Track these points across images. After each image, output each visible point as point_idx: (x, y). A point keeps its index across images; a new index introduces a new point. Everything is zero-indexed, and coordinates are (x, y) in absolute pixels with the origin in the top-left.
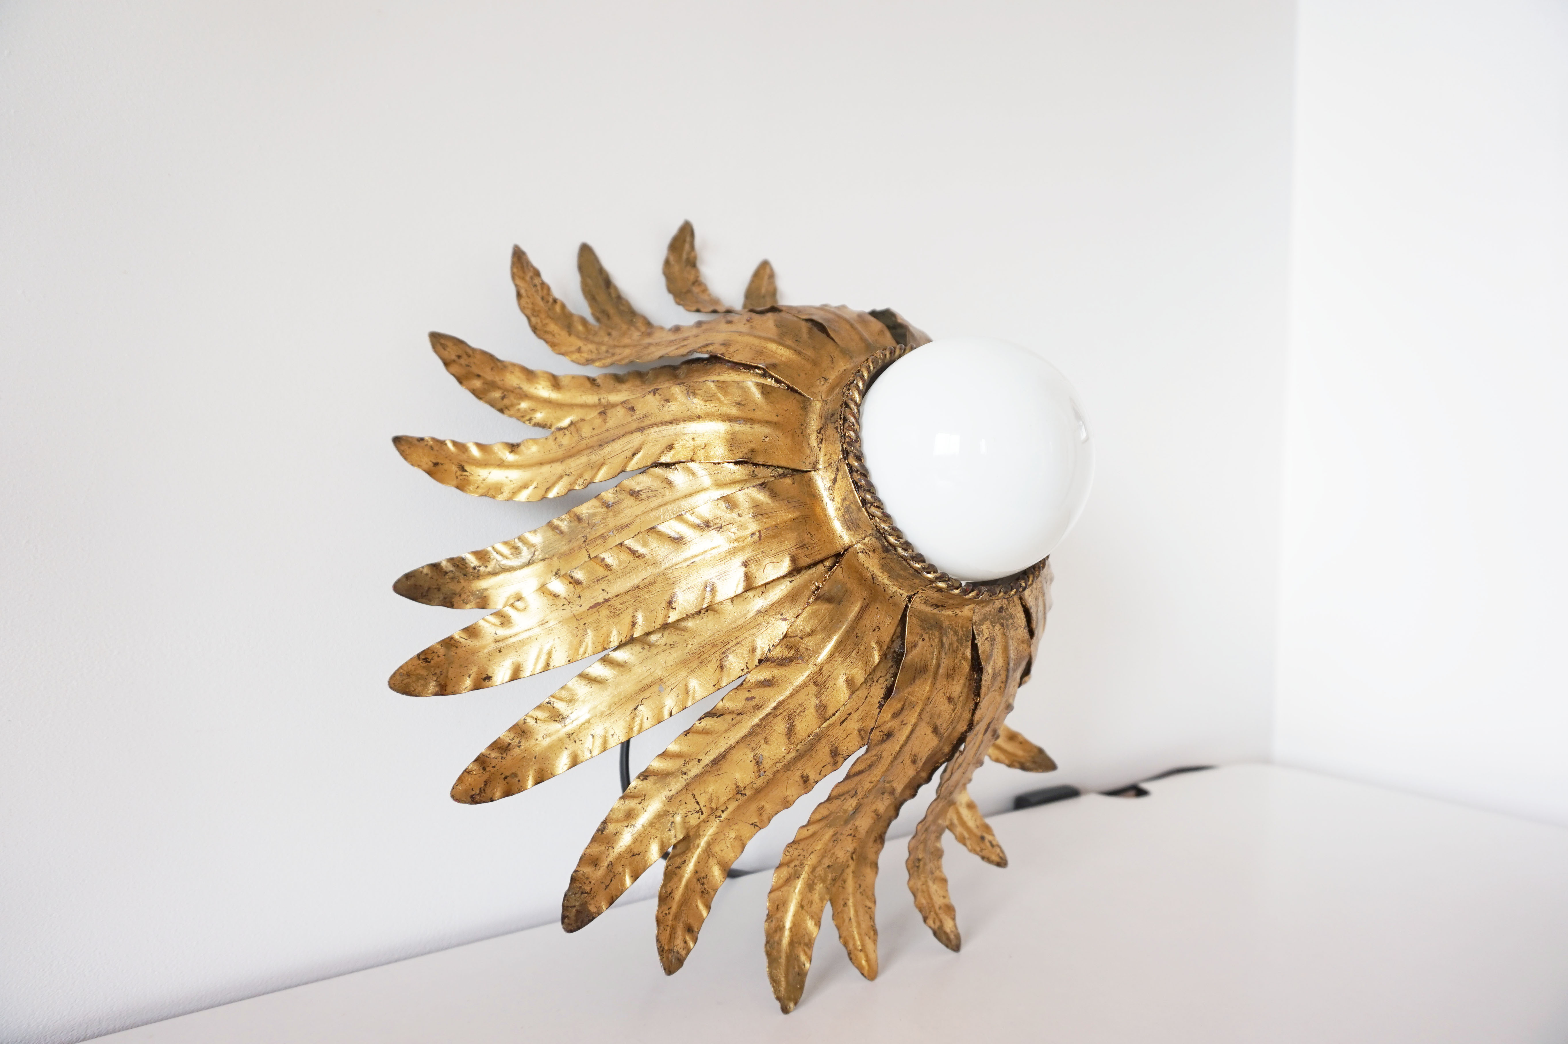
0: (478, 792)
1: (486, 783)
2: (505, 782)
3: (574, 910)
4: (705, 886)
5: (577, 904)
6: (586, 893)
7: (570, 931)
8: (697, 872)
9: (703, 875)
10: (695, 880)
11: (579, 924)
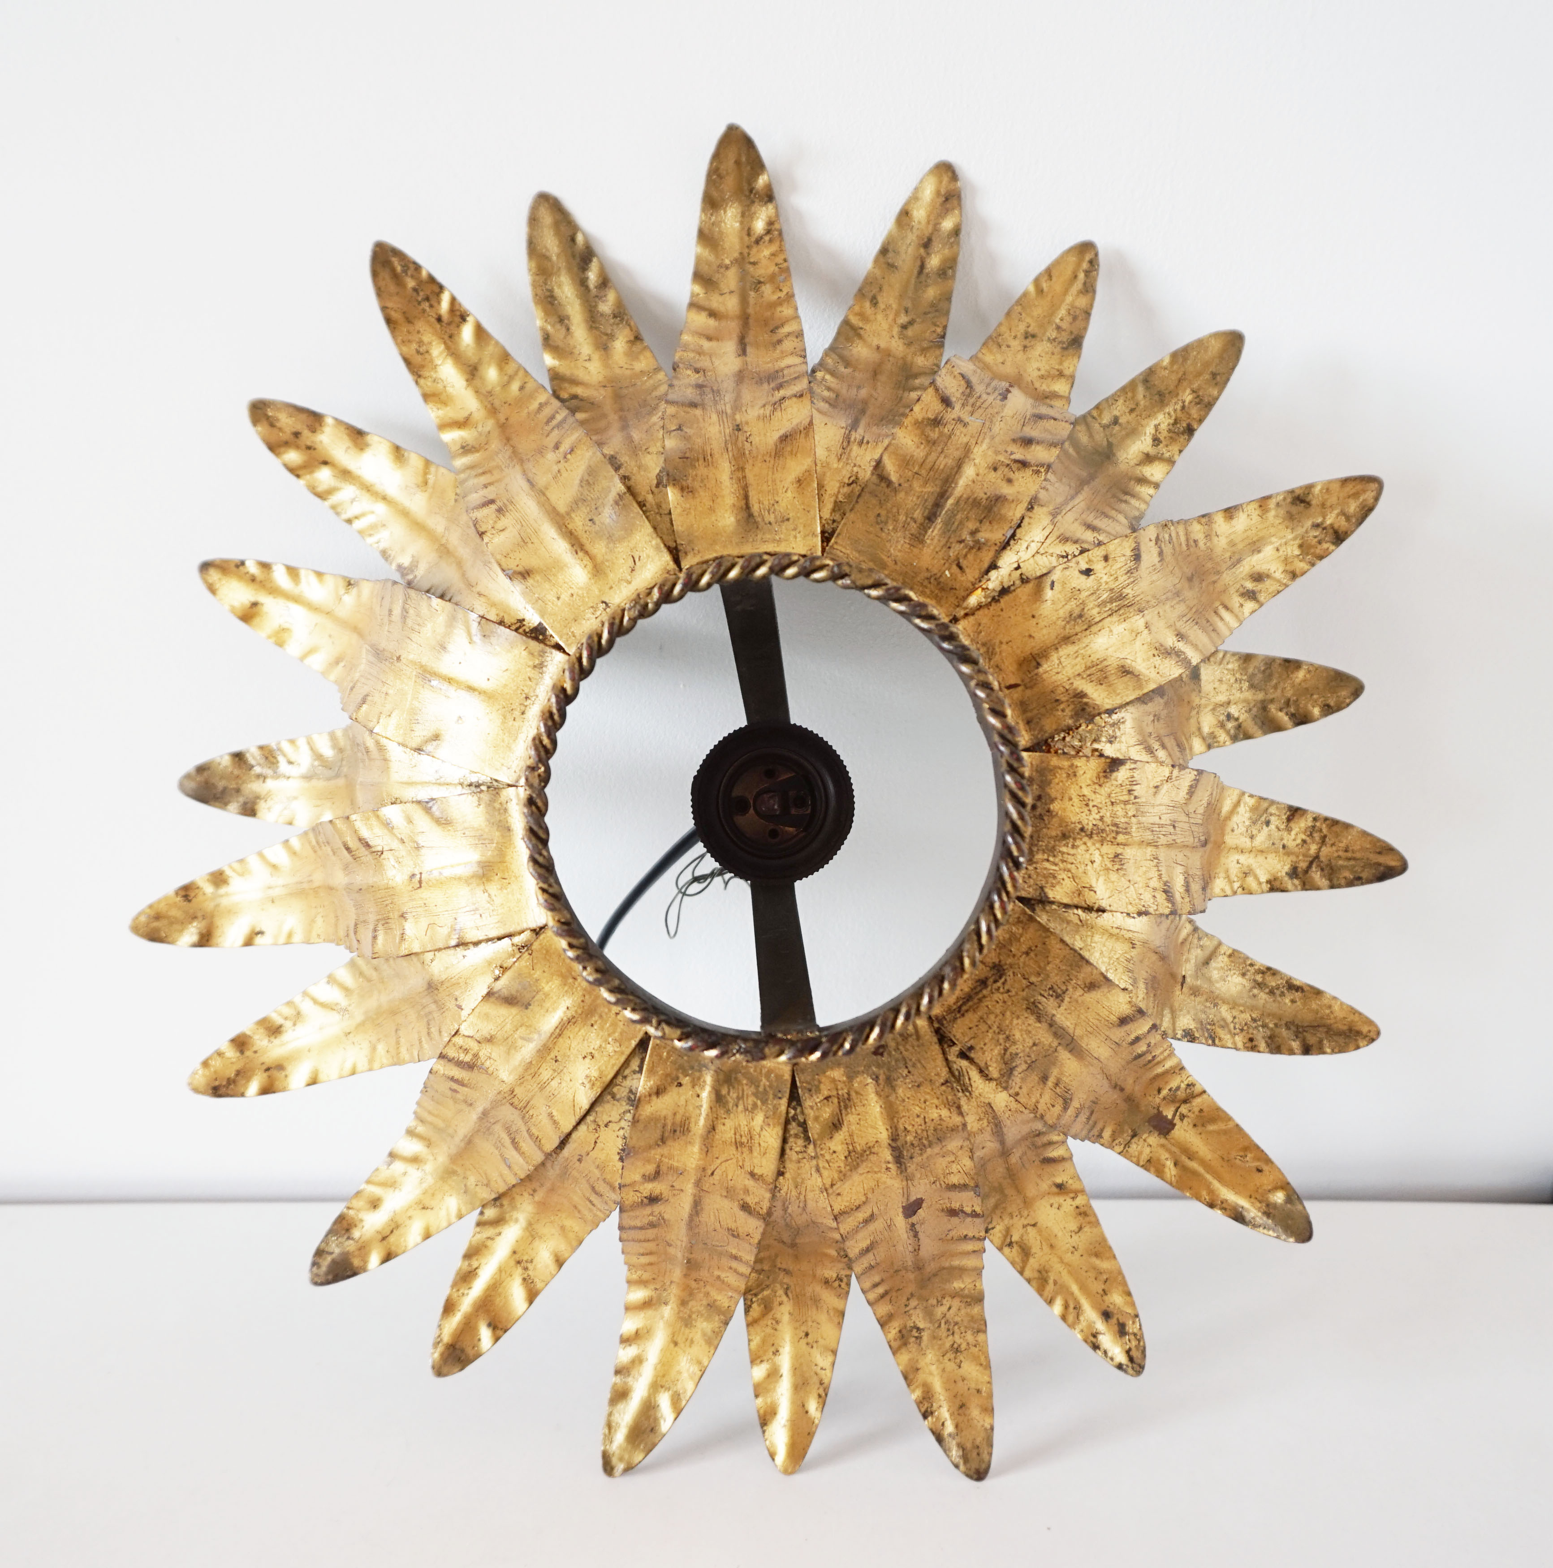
0: (224, 1083)
1: (238, 1073)
2: (265, 1075)
3: (329, 1259)
4: (530, 1273)
5: (337, 1251)
6: (353, 1239)
7: (316, 1284)
8: (515, 1252)
9: (525, 1258)
10: (512, 1263)
11: (330, 1277)
